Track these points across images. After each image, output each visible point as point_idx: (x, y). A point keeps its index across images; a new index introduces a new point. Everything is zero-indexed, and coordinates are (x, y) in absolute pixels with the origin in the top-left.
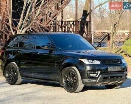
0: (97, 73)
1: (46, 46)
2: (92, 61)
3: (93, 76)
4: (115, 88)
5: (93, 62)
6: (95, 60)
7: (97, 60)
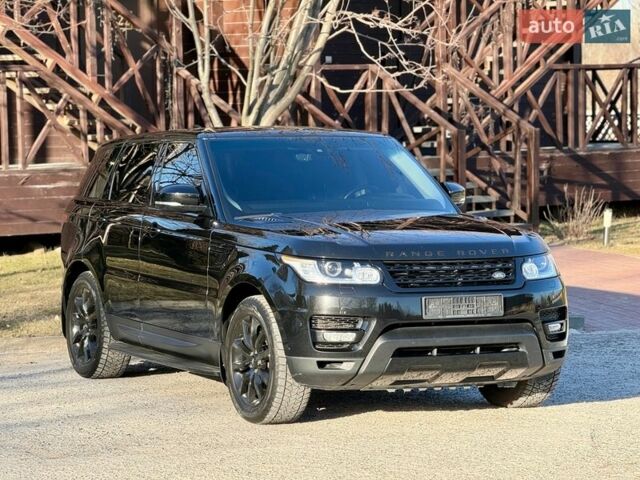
0: (359, 326)
1: (177, 194)
2: (344, 267)
3: (342, 343)
4: (516, 403)
5: (347, 272)
6: (356, 265)
7: (363, 262)
